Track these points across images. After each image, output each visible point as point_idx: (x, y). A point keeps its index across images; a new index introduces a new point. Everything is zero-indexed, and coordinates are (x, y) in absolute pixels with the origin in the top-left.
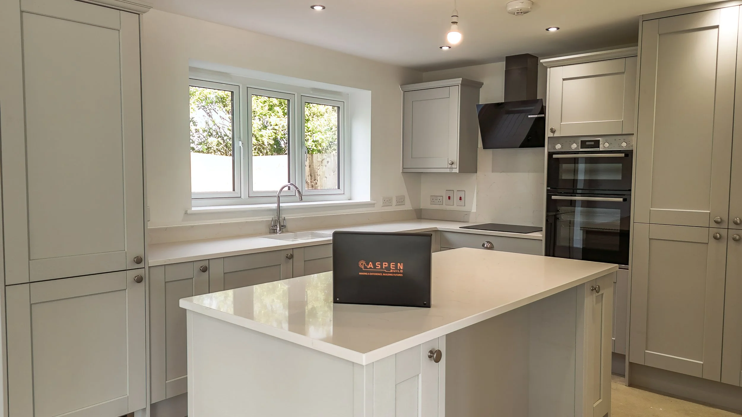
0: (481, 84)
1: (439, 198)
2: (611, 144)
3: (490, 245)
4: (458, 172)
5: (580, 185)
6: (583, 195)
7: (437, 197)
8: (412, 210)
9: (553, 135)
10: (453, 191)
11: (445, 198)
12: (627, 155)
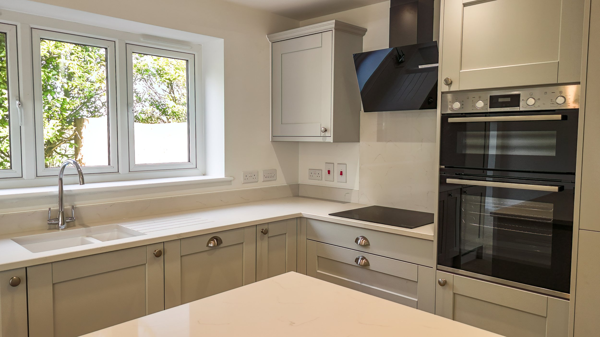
0: (364, 31)
1: (317, 172)
2: (539, 99)
3: (364, 241)
4: (332, 141)
5: (491, 164)
6: (495, 179)
7: (316, 170)
8: (285, 186)
9: (449, 88)
10: (333, 164)
11: (325, 172)
12: (564, 118)
